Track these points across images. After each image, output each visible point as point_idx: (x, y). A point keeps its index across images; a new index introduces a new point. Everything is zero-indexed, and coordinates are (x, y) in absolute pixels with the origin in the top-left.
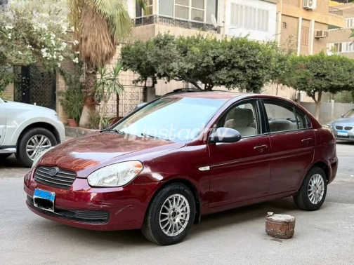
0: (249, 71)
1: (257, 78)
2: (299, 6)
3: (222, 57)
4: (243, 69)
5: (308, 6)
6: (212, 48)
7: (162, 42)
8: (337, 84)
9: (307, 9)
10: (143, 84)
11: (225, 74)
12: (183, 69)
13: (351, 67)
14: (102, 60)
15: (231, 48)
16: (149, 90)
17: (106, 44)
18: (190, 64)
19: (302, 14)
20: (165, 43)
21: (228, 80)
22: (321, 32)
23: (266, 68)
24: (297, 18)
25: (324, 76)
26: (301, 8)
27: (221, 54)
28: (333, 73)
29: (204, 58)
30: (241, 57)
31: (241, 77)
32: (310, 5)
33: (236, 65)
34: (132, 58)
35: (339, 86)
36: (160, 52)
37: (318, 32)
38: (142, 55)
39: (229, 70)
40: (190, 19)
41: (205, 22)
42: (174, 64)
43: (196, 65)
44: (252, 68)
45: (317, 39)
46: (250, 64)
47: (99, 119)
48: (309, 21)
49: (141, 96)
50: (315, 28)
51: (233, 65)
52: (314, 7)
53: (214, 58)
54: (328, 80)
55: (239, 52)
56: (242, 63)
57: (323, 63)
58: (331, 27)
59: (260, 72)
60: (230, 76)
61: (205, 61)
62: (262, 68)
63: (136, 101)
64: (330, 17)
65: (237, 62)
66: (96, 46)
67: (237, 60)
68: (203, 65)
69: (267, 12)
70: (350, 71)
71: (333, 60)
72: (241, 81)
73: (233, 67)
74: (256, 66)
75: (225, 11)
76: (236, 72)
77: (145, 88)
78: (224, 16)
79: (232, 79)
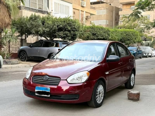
0: (72, 32)
1: (75, 35)
2: (79, 5)
3: (61, 26)
4: (69, 31)
5: (83, 5)
6: (57, 22)
7: (33, 19)
8: (100, 38)
9: (83, 7)
10: (21, 38)
11: (62, 33)
12: (44, 31)
13: (105, 31)
14: (5, 26)
15: (64, 22)
16: (23, 40)
17: (7, 19)
18: (47, 29)
19: (81, 9)
20: (35, 19)
21: (63, 36)
22: (88, 16)
23: (78, 31)
24: (79, 10)
25: (95, 34)
26: (80, 6)
27: (61, 24)
28: (99, 33)
29: (53, 26)
30: (69, 26)
31: (69, 35)
32: (84, 5)
33: (67, 29)
34: (18, 26)
35: (101, 38)
36: (33, 23)
37: (87, 16)
38: (23, 24)
39: (64, 31)
40: (37, 9)
41: (44, 10)
42: (40, 29)
43: (50, 29)
44: (73, 31)
45: (86, 19)
46: (73, 29)
47: (5, 54)
48: (83, 11)
49: (20, 43)
50: (85, 14)
51: (65, 29)
52: (85, 6)
53: (58, 26)
54: (97, 36)
55: (68, 24)
56: (69, 28)
57: (95, 29)
58: (91, 14)
59: (76, 33)
60: (64, 34)
61: (54, 27)
62: (77, 31)
63: (18, 46)
64: (91, 10)
65: (67, 28)
66: (2, 19)
67: (67, 27)
68: (53, 29)
69: (69, 7)
70: (105, 32)
71: (98, 28)
72: (69, 36)
73: (65, 30)
74: (75, 30)
75: (52, 5)
76: (67, 32)
77: (22, 40)
78: (52, 8)
79: (65, 35)
